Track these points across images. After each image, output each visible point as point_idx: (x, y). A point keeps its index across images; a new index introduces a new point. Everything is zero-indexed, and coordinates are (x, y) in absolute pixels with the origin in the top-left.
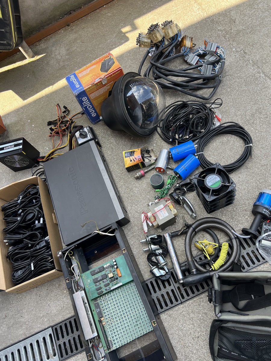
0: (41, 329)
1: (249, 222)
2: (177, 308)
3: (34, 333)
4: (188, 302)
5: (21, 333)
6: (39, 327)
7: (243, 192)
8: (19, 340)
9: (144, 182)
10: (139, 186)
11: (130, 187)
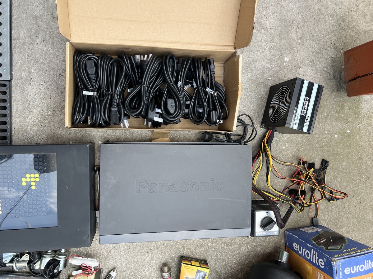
0: (14, 64)
3: (13, 52)
5: (20, 33)
6: (17, 63)
8: (13, 28)
9: (153, 273)
10: (150, 264)
11: (156, 251)
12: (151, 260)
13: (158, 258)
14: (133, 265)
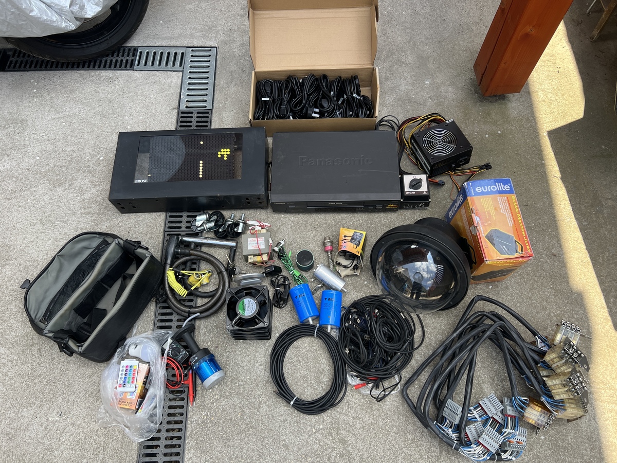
0: (215, 99)
1: (202, 343)
2: (163, 225)
3: (215, 93)
4: (162, 237)
5: (221, 82)
6: (217, 99)
7: (240, 358)
8: (216, 79)
10: (314, 240)
11: (319, 229)
12: (315, 236)
13: (322, 235)
14: (299, 240)
